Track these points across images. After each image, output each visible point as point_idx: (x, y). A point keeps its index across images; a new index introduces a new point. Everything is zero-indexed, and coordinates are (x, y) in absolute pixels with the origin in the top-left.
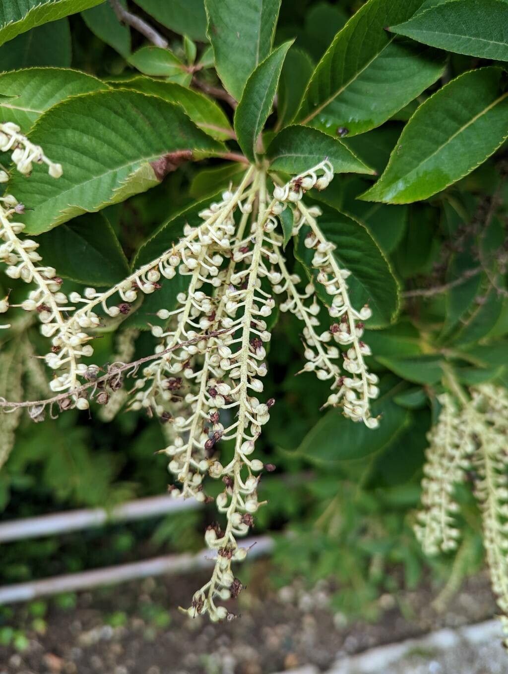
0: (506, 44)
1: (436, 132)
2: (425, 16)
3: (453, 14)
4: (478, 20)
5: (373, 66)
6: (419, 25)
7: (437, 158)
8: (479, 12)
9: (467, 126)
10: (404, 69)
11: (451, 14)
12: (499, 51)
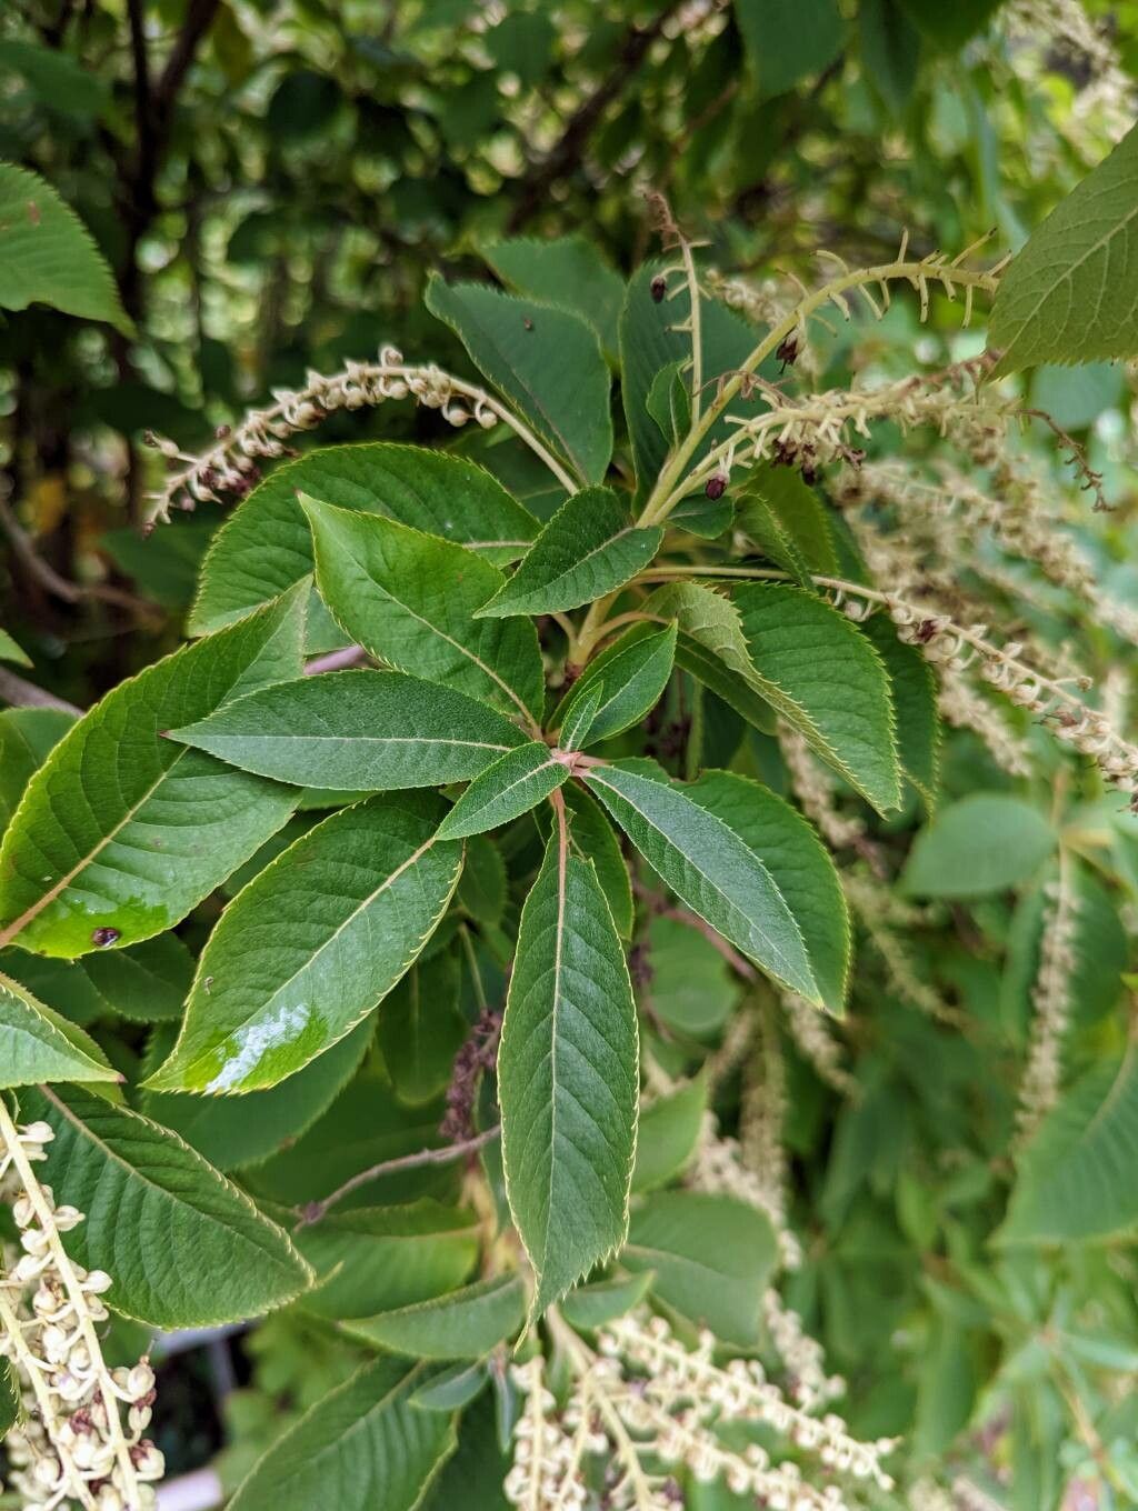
0: (423, 740)
1: (295, 928)
2: (232, 712)
3: (292, 704)
4: (350, 707)
5: (160, 796)
6: (228, 728)
7: (310, 977)
8: (347, 693)
9: (369, 900)
10: (224, 797)
11: (288, 703)
12: (405, 759)
